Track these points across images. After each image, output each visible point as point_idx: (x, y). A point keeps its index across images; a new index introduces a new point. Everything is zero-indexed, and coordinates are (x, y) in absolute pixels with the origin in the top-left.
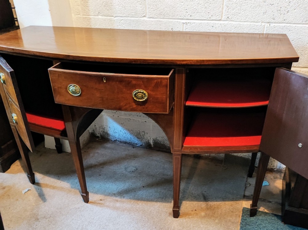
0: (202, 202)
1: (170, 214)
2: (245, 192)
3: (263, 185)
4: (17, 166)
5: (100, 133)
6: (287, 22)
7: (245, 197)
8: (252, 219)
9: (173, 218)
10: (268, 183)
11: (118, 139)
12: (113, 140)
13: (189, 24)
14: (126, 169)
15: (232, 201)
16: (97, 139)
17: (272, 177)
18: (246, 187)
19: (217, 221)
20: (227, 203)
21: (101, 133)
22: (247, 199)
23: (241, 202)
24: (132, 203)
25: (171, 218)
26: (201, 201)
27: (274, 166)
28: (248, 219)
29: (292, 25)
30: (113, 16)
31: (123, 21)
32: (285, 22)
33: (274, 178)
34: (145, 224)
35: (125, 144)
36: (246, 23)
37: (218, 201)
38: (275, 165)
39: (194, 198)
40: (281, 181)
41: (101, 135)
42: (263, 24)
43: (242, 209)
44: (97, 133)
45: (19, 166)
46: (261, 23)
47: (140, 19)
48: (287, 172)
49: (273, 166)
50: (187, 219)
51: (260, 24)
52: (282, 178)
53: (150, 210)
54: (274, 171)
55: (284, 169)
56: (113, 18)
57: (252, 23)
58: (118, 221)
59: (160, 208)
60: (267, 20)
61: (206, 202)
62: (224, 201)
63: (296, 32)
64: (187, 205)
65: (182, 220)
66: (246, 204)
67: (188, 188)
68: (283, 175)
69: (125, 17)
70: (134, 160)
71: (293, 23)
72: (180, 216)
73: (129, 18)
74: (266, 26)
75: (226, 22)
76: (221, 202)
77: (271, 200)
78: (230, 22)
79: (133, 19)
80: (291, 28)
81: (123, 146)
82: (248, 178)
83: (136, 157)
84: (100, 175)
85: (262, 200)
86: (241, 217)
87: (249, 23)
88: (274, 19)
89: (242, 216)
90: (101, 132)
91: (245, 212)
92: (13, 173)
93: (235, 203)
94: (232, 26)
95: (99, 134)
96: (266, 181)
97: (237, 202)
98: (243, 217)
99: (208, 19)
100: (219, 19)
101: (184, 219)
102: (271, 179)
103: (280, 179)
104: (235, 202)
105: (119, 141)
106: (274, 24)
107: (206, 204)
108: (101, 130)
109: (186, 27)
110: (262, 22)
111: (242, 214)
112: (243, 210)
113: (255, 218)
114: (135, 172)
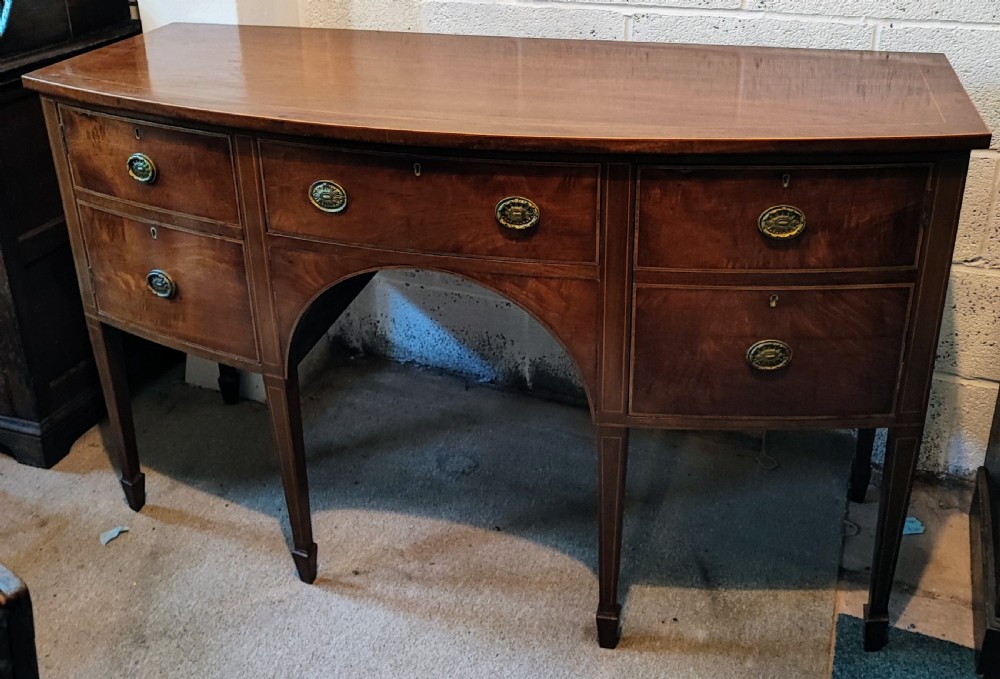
0: (695, 591)
1: (587, 631)
2: (842, 557)
3: (906, 531)
4: (93, 445)
5: (363, 339)
6: (943, 18)
7: (845, 577)
8: (875, 658)
9: (598, 647)
10: (919, 523)
11: (417, 360)
12: (402, 361)
13: (645, 18)
14: (440, 463)
15: (800, 588)
16: (352, 358)
17: (933, 503)
18: (845, 540)
19: (749, 664)
20: (782, 595)
21: (367, 338)
22: (851, 581)
23: (832, 592)
24: (460, 585)
25: (592, 649)
26: (692, 586)
27: (937, 465)
28: (857, 660)
29: (960, 27)
31: (446, 8)
32: (938, 16)
33: (941, 506)
34: (501, 669)
35: (441, 375)
36: (818, 20)
37: (753, 588)
38: (941, 462)
39: (669, 576)
40: (967, 516)
41: (364, 345)
42: (871, 23)
43: (836, 619)
44: (353, 338)
45: (97, 446)
46: (864, 21)
48: (983, 486)
49: (932, 463)
50: (645, 654)
51: (861, 22)
52: (968, 509)
53: (519, 615)
54: (940, 482)
55: (974, 477)
57: (836, 21)
59: (553, 609)
60: (883, 12)
61: (709, 591)
62: (771, 588)
63: (974, 46)
64: (646, 600)
65: (627, 657)
66: (848, 603)
67: (648, 535)
68: (970, 498)
70: (469, 431)
71: (964, 20)
72: (621, 642)
74: (879, 30)
75: (759, 16)
76: (760, 592)
77: (934, 590)
78: (768, 17)
79: (474, 2)
80: (958, 34)
81: (433, 382)
82: (851, 503)
83: (475, 422)
84: (356, 483)
85: (905, 587)
86: (833, 650)
87: (825, 20)
88: (904, 10)
89: (836, 649)
90: (364, 334)
91: (846, 630)
92: (77, 472)
93: (811, 598)
94: (776, 27)
95: (358, 341)
96: (913, 519)
97: (818, 593)
98: (840, 651)
99: (701, 7)
100: (735, 7)
101: (636, 652)
102: (932, 509)
103: (962, 510)
104: (811, 591)
105: (421, 365)
106: (903, 25)
107: (709, 599)
108: (366, 328)
109: (636, 28)
110: (867, 18)
111: (837, 638)
112: (838, 623)
113: (882, 654)
114: (472, 475)
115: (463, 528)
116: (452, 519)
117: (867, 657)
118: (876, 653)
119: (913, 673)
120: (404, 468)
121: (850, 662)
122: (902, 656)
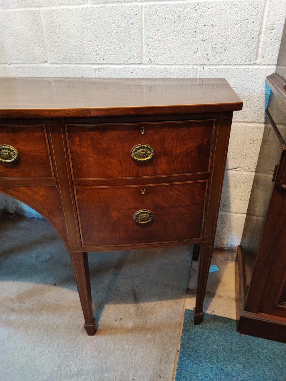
0: (130, 305)
2: (188, 284)
3: (210, 272)
6: (225, 63)
7: (188, 292)
8: (198, 328)
9: (87, 335)
10: (217, 267)
12: (30, 217)
13: (102, 70)
14: (37, 257)
15: (171, 299)
16: (11, 217)
17: (222, 259)
18: (189, 277)
19: (149, 336)
20: (164, 303)
22: (191, 294)
23: (183, 300)
24: (34, 312)
25: (85, 336)
26: (130, 303)
27: (224, 245)
28: (191, 329)
29: (232, 67)
30: (7, 64)
31: (20, 69)
32: (222, 63)
33: (225, 260)
34: (44, 351)
36: (173, 67)
37: (153, 301)
38: (225, 243)
39: (121, 299)
40: (234, 263)
41: (15, 212)
42: (195, 67)
43: (184, 311)
46: (193, 66)
47: (41, 65)
48: (240, 253)
49: (222, 244)
50: (107, 336)
51: (191, 67)
52: (235, 260)
53: (57, 324)
54: (225, 250)
55: (237, 248)
56: (7, 65)
57: (181, 67)
58: (6, 347)
59: (71, 320)
60: (200, 61)
61: (136, 305)
62: (160, 300)
63: (238, 76)
64: (110, 311)
65: (99, 339)
66: (189, 304)
67: (115, 282)
68: (235, 255)
69: (21, 63)
71: (233, 64)
72: (97, 332)
73: (27, 65)
74: (199, 70)
75: (149, 66)
76: (156, 303)
77: (221, 294)
78: (153, 66)
79: (31, 65)
80: (231, 71)
81: (41, 224)
82: (193, 261)
85: (211, 294)
86: (182, 325)
87: (176, 67)
88: (209, 60)
89: (184, 325)
90: (15, 208)
91: (187, 316)
93: (175, 303)
94: (156, 71)
96: (215, 266)
97: (178, 301)
98: (185, 326)
99: (125, 63)
100: (139, 62)
101: (103, 336)
102: (222, 261)
103: (232, 260)
104: (175, 300)
105: (37, 218)
106: (208, 67)
107: (135, 308)
109: (99, 75)
110: (194, 65)
111: (184, 321)
112: (185, 313)
113: (201, 326)
114: (49, 262)
115: (41, 286)
116: (37, 282)
117: (195, 328)
118: (198, 325)
119: (212, 333)
120: (21, 261)
121: (188, 331)
122: (208, 325)
